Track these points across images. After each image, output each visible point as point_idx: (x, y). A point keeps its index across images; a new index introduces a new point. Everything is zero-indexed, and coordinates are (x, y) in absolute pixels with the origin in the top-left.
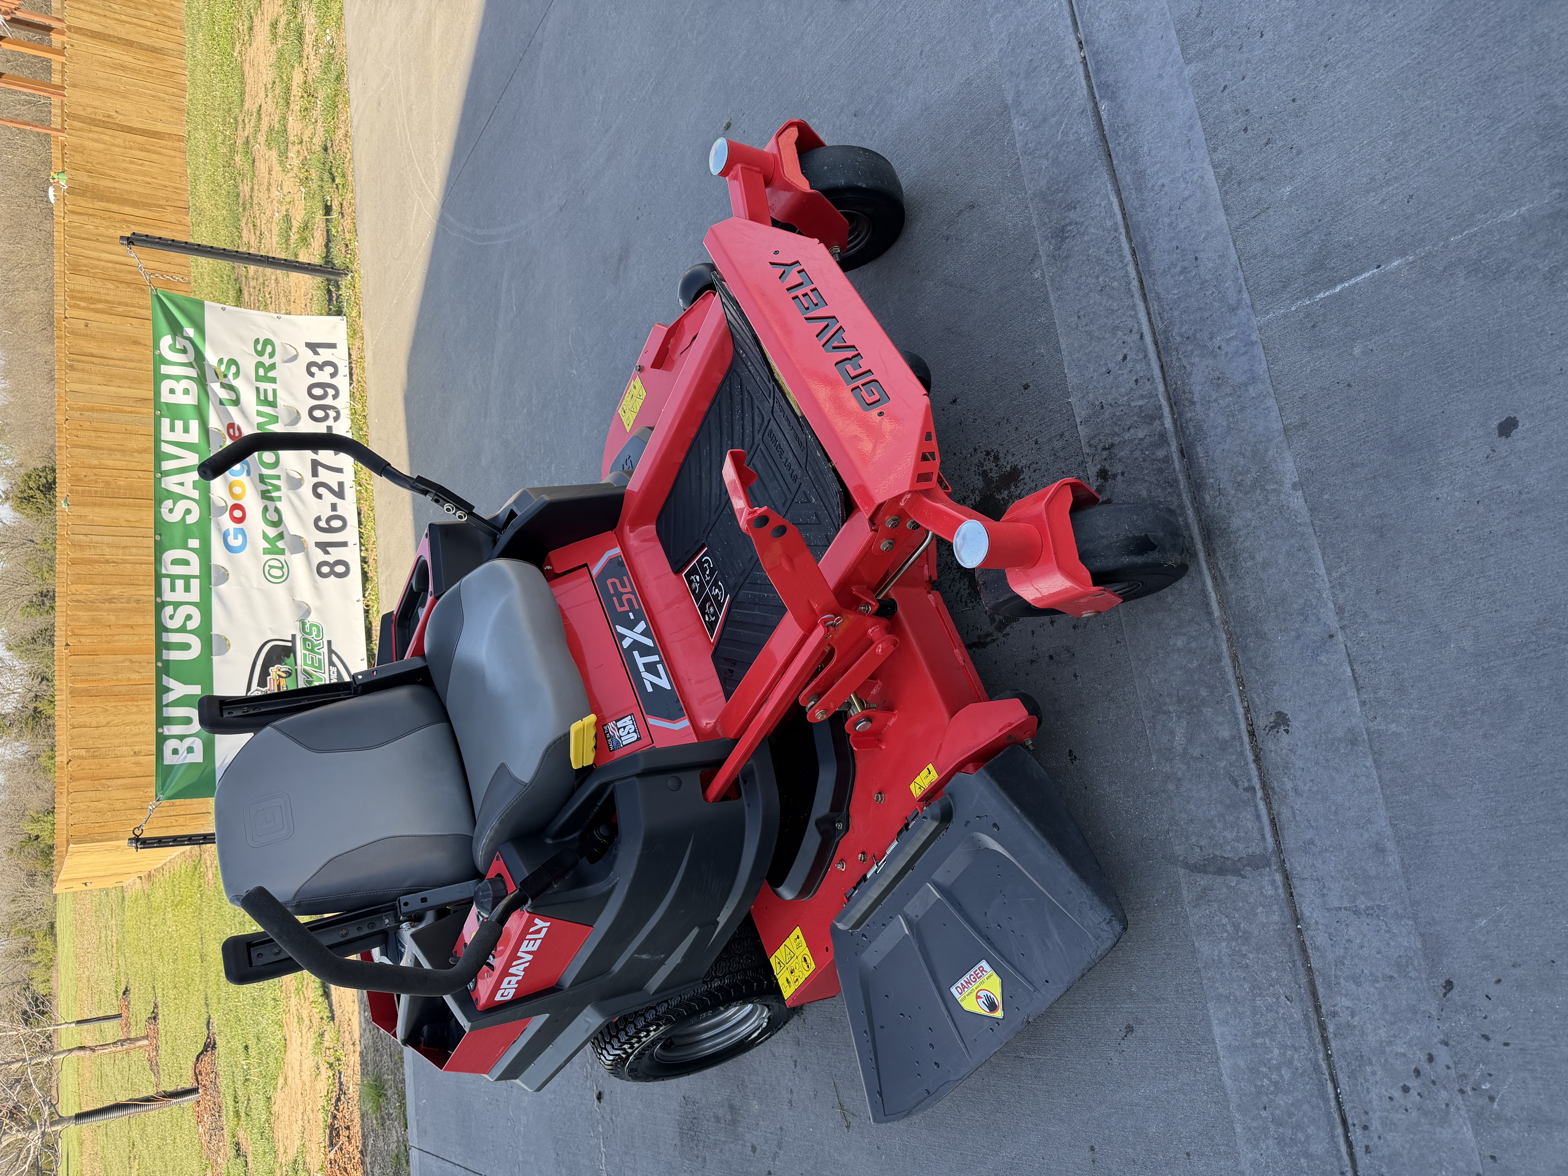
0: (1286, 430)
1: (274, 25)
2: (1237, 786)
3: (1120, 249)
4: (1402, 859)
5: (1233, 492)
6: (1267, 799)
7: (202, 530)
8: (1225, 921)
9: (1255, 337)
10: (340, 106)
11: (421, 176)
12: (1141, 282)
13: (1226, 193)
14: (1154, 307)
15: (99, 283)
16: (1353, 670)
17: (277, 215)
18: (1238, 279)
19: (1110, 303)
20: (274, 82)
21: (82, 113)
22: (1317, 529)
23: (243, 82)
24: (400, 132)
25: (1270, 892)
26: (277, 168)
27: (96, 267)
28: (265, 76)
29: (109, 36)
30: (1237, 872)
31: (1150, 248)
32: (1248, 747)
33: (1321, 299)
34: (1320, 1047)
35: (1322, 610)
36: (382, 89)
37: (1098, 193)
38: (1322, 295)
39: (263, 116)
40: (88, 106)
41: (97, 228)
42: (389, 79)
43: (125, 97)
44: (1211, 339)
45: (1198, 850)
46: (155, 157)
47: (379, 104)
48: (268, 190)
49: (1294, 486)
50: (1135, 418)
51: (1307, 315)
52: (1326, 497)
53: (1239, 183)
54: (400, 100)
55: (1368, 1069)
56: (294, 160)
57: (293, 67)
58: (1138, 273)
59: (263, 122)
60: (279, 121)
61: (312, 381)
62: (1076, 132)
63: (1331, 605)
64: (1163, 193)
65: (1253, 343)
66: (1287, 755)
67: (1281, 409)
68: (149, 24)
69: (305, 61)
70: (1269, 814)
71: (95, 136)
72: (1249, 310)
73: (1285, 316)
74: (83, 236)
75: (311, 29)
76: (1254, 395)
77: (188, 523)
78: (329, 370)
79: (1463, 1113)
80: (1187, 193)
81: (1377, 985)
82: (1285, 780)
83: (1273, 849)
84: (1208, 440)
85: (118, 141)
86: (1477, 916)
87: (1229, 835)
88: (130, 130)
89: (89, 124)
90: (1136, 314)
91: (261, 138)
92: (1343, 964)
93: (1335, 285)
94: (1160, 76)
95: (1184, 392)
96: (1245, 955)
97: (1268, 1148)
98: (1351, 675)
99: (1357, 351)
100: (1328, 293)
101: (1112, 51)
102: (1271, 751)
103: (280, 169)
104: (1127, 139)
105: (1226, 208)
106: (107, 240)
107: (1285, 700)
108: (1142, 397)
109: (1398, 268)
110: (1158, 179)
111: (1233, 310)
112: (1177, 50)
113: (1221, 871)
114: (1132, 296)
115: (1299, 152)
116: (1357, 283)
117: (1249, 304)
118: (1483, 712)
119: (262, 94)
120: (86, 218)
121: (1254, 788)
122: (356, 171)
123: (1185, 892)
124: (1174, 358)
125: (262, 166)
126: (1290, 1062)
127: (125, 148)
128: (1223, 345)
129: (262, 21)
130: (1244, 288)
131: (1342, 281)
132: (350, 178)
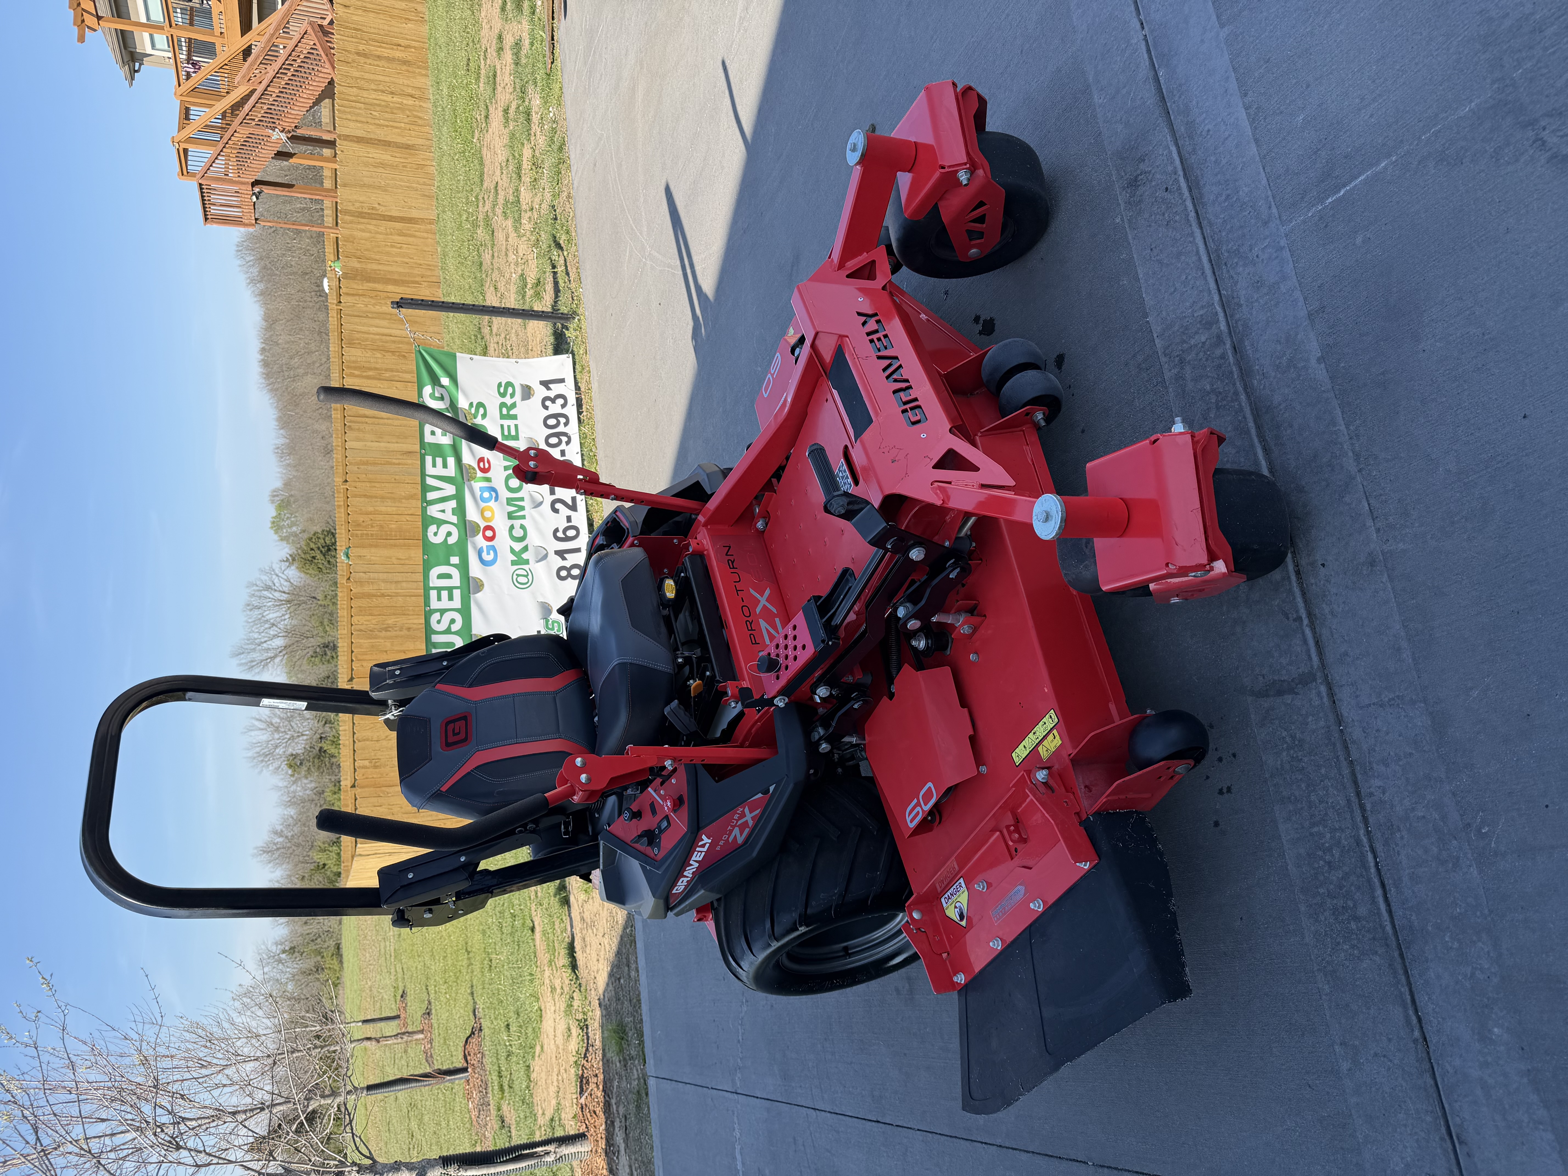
0: (1310, 315)
1: (506, 111)
2: (1288, 619)
3: (1179, 188)
4: (1413, 653)
5: (1273, 374)
6: (1312, 625)
7: (461, 549)
8: (1284, 734)
9: (1283, 242)
10: (563, 172)
11: (631, 222)
12: (1197, 212)
13: (1256, 128)
14: (1208, 231)
15: (369, 354)
16: (1369, 504)
17: (514, 275)
18: (1268, 197)
19: (1174, 234)
20: (508, 161)
21: (352, 208)
22: (1337, 393)
23: (482, 164)
24: (613, 187)
25: (1317, 703)
26: (513, 235)
27: (367, 340)
28: (500, 156)
29: (371, 139)
30: (1292, 691)
31: (1202, 183)
32: (1295, 584)
33: (1330, 203)
34: (1362, 825)
35: (1344, 459)
36: (597, 151)
37: (1161, 145)
38: (1330, 200)
39: (500, 191)
40: (356, 201)
41: (366, 306)
42: (602, 142)
43: (386, 191)
44: (1251, 250)
45: (1261, 678)
46: (411, 240)
47: (595, 165)
48: (506, 255)
49: (1319, 360)
50: (1198, 325)
51: (1321, 218)
52: (1342, 365)
53: (1265, 119)
54: (612, 159)
55: (1398, 835)
56: (527, 225)
57: (523, 144)
58: (1194, 205)
59: (499, 197)
60: (514, 193)
61: (547, 413)
62: (1142, 98)
63: (1350, 454)
64: (1209, 137)
65: (1282, 248)
66: (1324, 585)
67: (1305, 299)
68: (403, 125)
69: (532, 138)
70: (1314, 637)
71: (362, 226)
72: (1278, 222)
73: (1304, 222)
74: (355, 313)
75: (537, 109)
76: (1285, 291)
77: (449, 543)
78: (560, 401)
79: (1469, 856)
80: (1227, 134)
81: (1401, 763)
82: (1324, 606)
83: (1318, 666)
84: (1253, 334)
85: (382, 229)
86: (1471, 689)
87: (1284, 661)
88: (392, 219)
89: (358, 217)
90: (1194, 239)
91: (499, 211)
92: (1375, 751)
93: (1340, 190)
94: (1202, 41)
95: (1233, 298)
96: (1301, 759)
97: (1326, 919)
98: (1368, 508)
99: (1359, 240)
100: (1335, 197)
101: (1165, 27)
102: (1312, 584)
103: (516, 235)
104: (1180, 97)
105: (1257, 141)
106: (374, 315)
107: (1321, 540)
108: (1203, 307)
109: (1385, 168)
110: (1205, 126)
111: (1266, 223)
112: (1214, 17)
113: (1280, 693)
114: (1191, 225)
115: (1308, 86)
116: (1356, 185)
117: (1277, 216)
118: (1466, 520)
119: (498, 172)
120: (357, 298)
121: (1301, 617)
122: (578, 226)
123: (1252, 716)
124: (1225, 271)
125: (500, 236)
126: (1339, 842)
127: (387, 234)
128: (1260, 253)
129: (496, 109)
130: (1273, 203)
131: (1344, 186)
132: (573, 234)
